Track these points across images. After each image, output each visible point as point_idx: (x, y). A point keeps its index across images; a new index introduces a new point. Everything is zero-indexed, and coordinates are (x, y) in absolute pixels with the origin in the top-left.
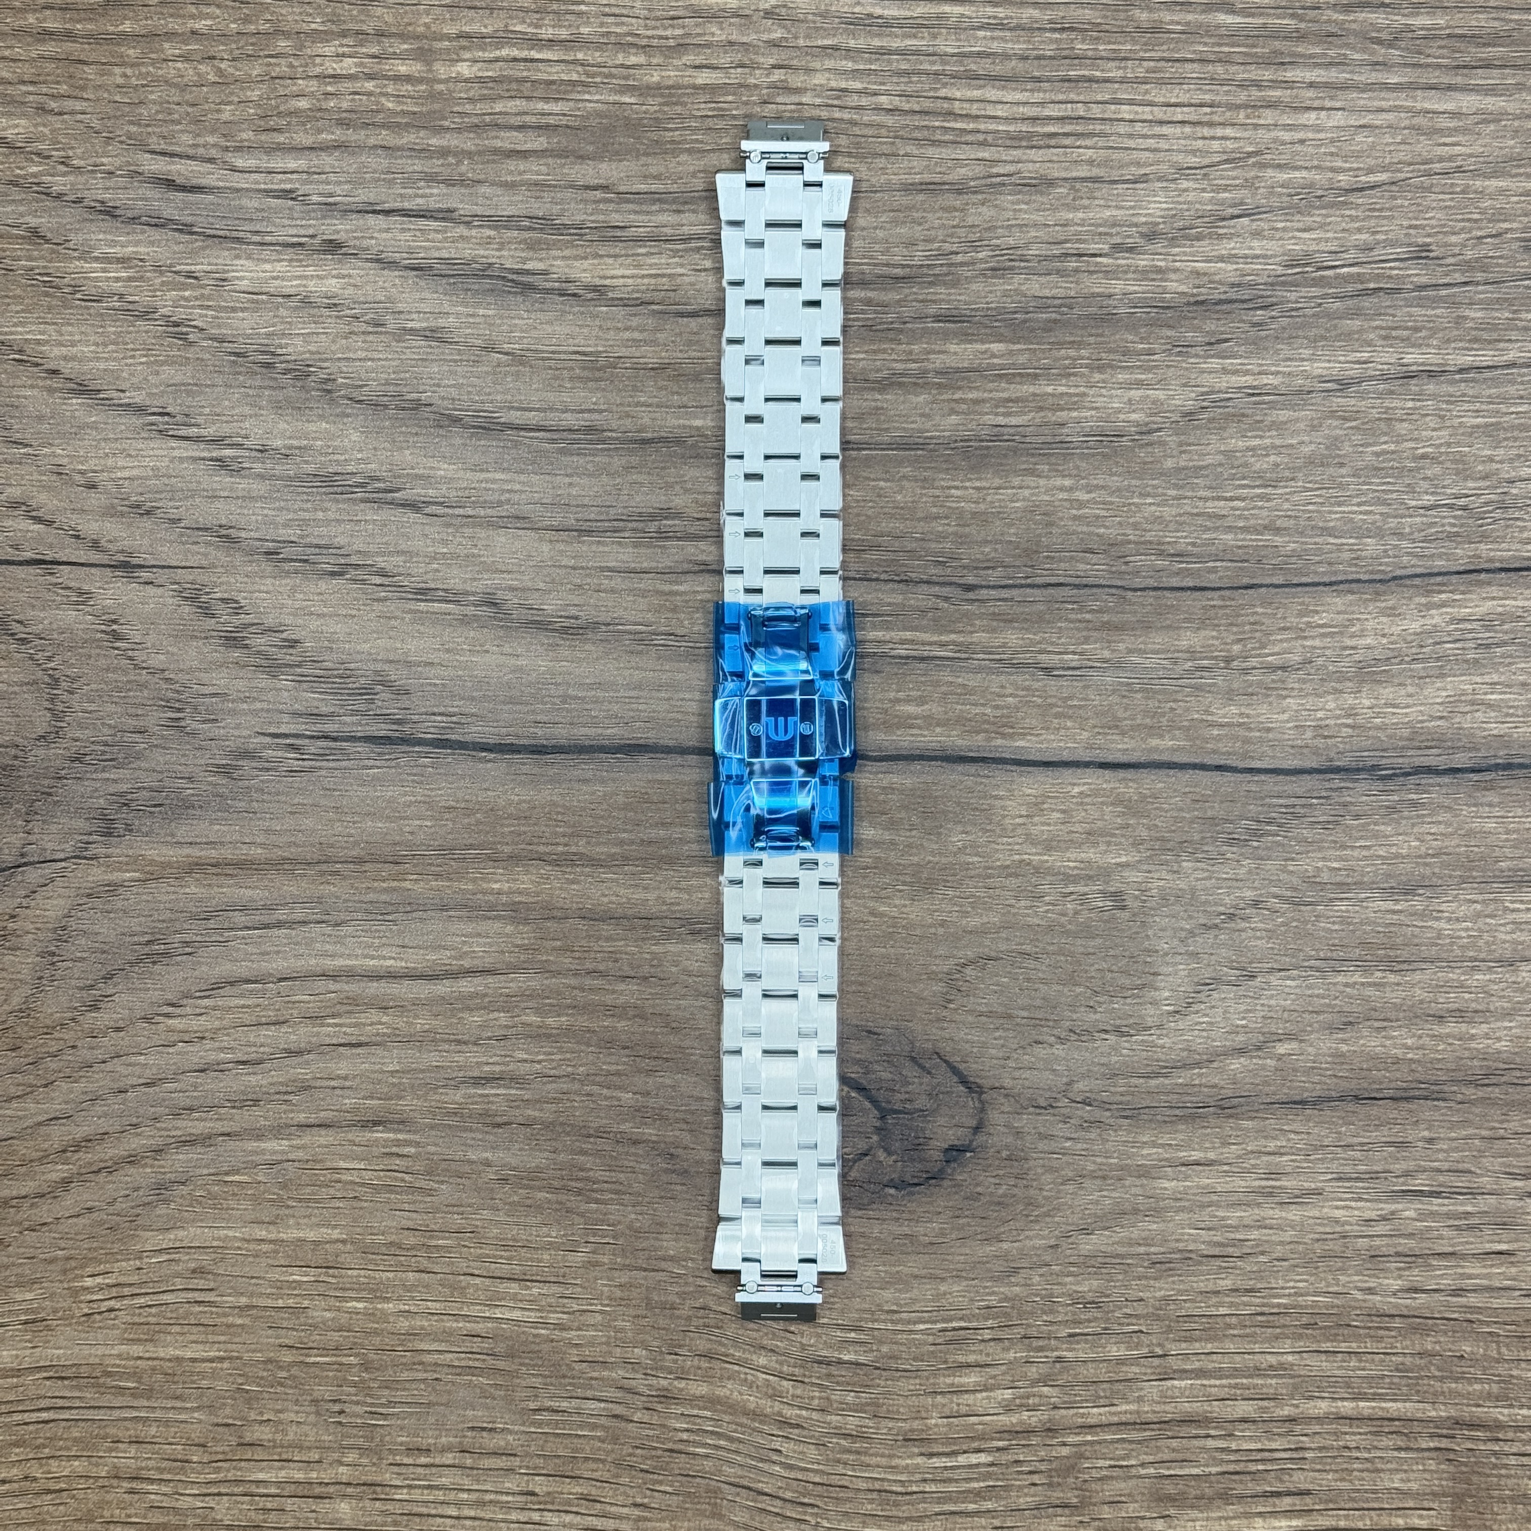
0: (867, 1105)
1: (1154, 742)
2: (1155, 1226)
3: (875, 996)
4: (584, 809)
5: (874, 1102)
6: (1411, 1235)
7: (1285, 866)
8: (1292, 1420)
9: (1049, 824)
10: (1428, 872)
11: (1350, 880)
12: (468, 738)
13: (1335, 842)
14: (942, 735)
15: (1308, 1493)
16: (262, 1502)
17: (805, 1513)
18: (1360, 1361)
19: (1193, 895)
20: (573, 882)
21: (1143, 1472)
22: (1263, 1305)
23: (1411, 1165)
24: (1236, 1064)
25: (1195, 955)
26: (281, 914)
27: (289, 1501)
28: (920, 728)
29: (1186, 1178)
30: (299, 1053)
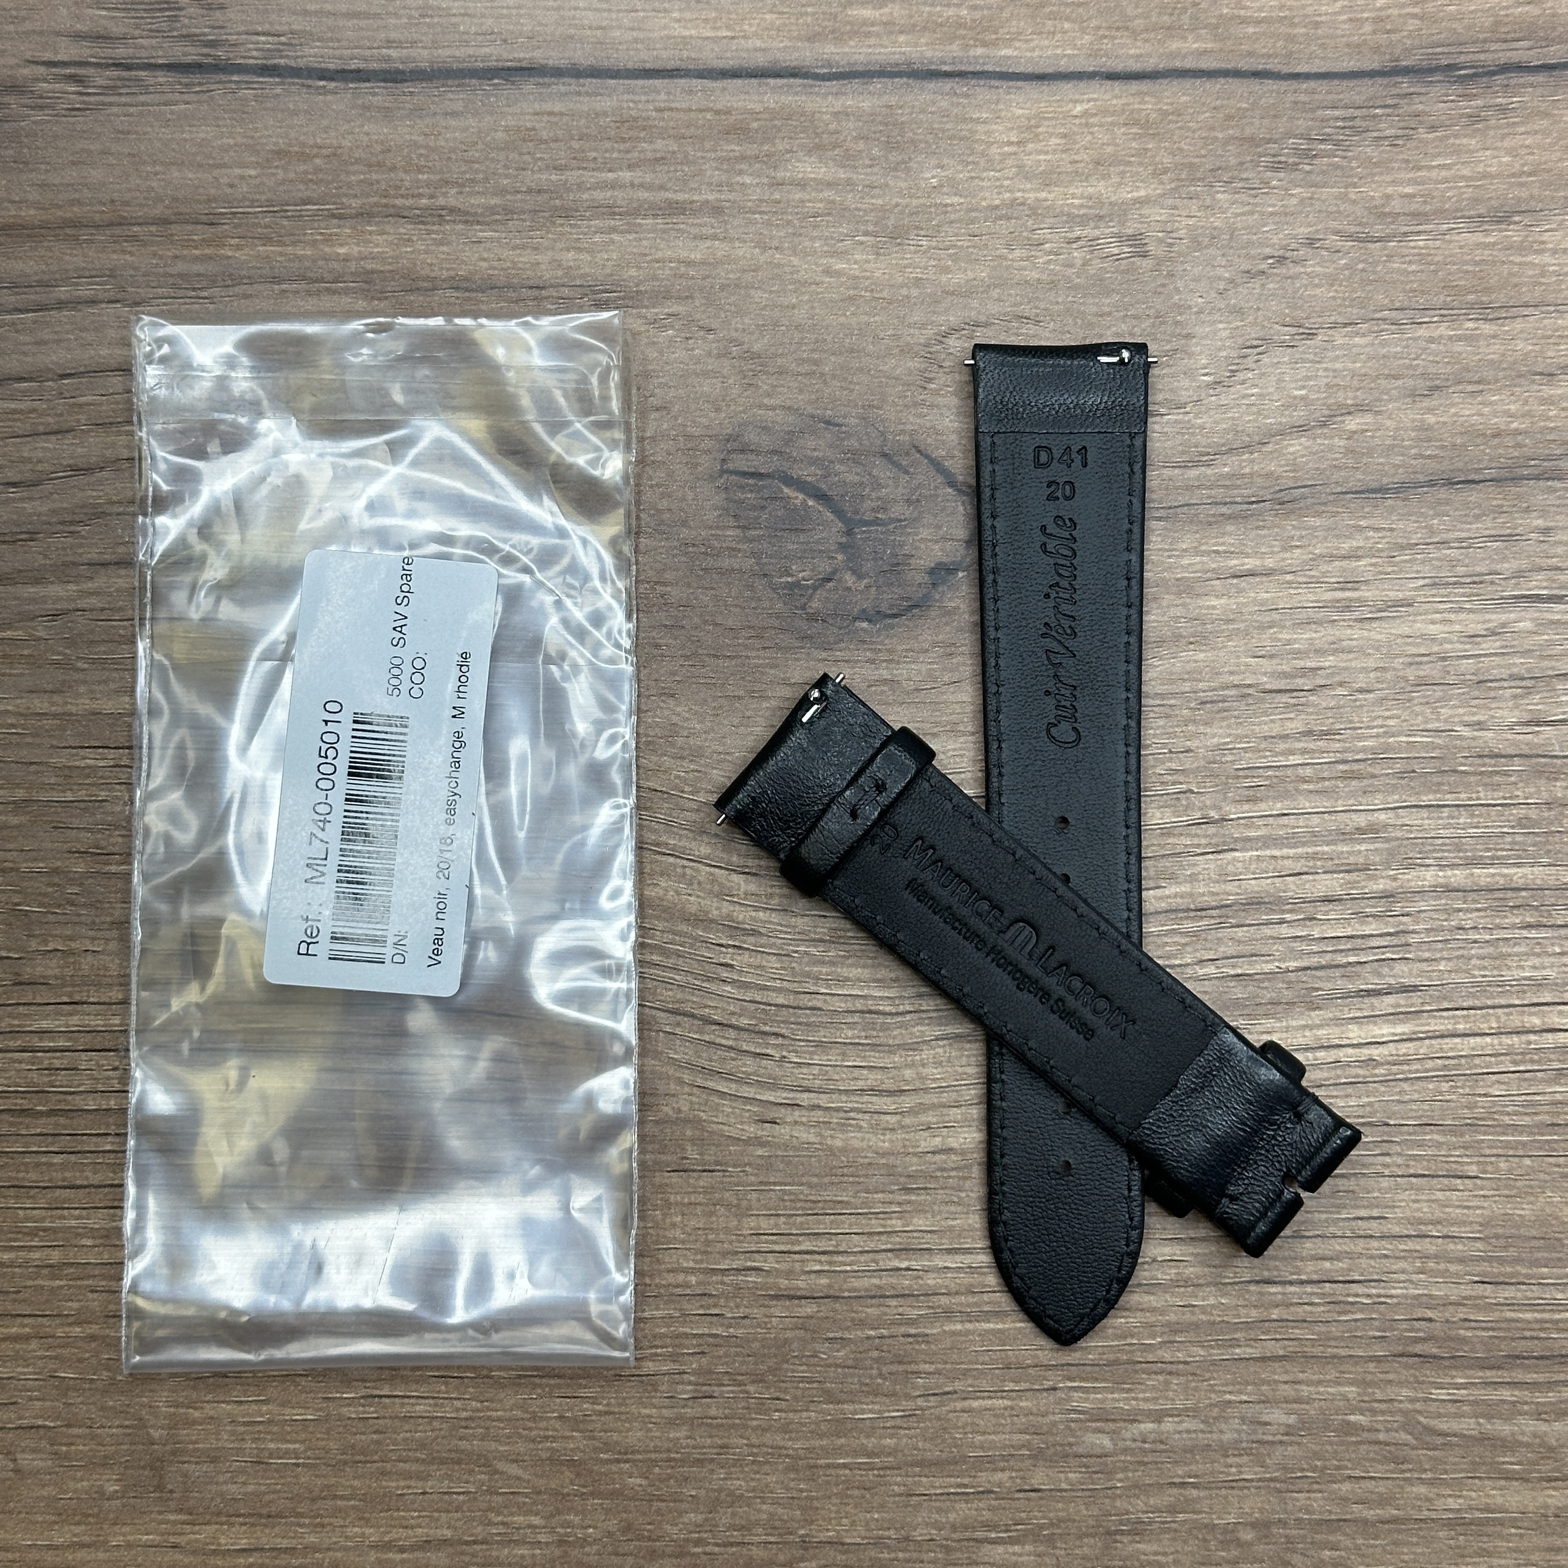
0: (830, 516)
1: (1174, 45)
2: (1202, 656)
3: (834, 377)
4: (453, 150)
5: (839, 513)
6: (1527, 653)
7: (1346, 194)
8: (1387, 896)
9: (1047, 153)
10: (1525, 194)
11: (1428, 207)
12: (301, 63)
13: (1407, 161)
14: (907, 44)
15: (1415, 988)
16: (46, 1059)
17: (767, 1045)
18: (1472, 816)
19: (1232, 235)
20: (441, 243)
21: (1201, 972)
22: (1345, 751)
23: (1524, 564)
24: (1296, 446)
25: (1238, 311)
26: (63, 292)
27: (83, 1055)
28: (878, 35)
29: (1240, 591)
30: (88, 470)
